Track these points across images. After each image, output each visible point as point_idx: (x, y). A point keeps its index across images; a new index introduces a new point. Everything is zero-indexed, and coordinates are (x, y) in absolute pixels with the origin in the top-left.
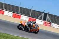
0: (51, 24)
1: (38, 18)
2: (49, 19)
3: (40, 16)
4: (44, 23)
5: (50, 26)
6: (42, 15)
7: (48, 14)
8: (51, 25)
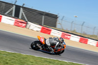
0: (27, 24)
1: (6, 14)
2: (24, 15)
3: (9, 11)
4: (15, 23)
5: (25, 27)
6: (11, 9)
7: (23, 7)
8: (28, 26)
